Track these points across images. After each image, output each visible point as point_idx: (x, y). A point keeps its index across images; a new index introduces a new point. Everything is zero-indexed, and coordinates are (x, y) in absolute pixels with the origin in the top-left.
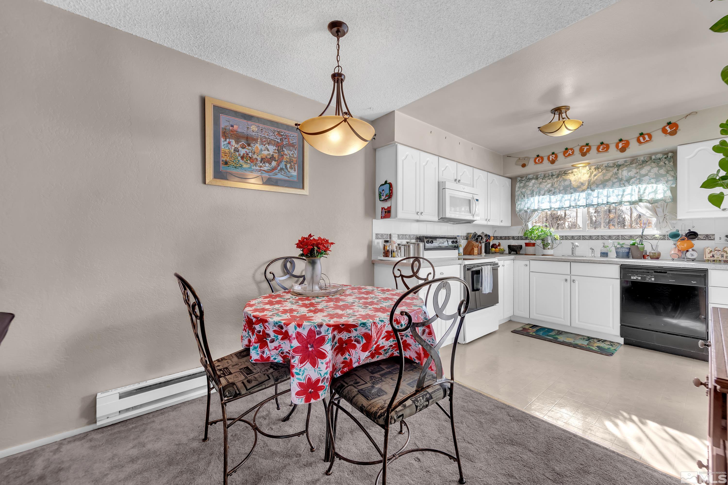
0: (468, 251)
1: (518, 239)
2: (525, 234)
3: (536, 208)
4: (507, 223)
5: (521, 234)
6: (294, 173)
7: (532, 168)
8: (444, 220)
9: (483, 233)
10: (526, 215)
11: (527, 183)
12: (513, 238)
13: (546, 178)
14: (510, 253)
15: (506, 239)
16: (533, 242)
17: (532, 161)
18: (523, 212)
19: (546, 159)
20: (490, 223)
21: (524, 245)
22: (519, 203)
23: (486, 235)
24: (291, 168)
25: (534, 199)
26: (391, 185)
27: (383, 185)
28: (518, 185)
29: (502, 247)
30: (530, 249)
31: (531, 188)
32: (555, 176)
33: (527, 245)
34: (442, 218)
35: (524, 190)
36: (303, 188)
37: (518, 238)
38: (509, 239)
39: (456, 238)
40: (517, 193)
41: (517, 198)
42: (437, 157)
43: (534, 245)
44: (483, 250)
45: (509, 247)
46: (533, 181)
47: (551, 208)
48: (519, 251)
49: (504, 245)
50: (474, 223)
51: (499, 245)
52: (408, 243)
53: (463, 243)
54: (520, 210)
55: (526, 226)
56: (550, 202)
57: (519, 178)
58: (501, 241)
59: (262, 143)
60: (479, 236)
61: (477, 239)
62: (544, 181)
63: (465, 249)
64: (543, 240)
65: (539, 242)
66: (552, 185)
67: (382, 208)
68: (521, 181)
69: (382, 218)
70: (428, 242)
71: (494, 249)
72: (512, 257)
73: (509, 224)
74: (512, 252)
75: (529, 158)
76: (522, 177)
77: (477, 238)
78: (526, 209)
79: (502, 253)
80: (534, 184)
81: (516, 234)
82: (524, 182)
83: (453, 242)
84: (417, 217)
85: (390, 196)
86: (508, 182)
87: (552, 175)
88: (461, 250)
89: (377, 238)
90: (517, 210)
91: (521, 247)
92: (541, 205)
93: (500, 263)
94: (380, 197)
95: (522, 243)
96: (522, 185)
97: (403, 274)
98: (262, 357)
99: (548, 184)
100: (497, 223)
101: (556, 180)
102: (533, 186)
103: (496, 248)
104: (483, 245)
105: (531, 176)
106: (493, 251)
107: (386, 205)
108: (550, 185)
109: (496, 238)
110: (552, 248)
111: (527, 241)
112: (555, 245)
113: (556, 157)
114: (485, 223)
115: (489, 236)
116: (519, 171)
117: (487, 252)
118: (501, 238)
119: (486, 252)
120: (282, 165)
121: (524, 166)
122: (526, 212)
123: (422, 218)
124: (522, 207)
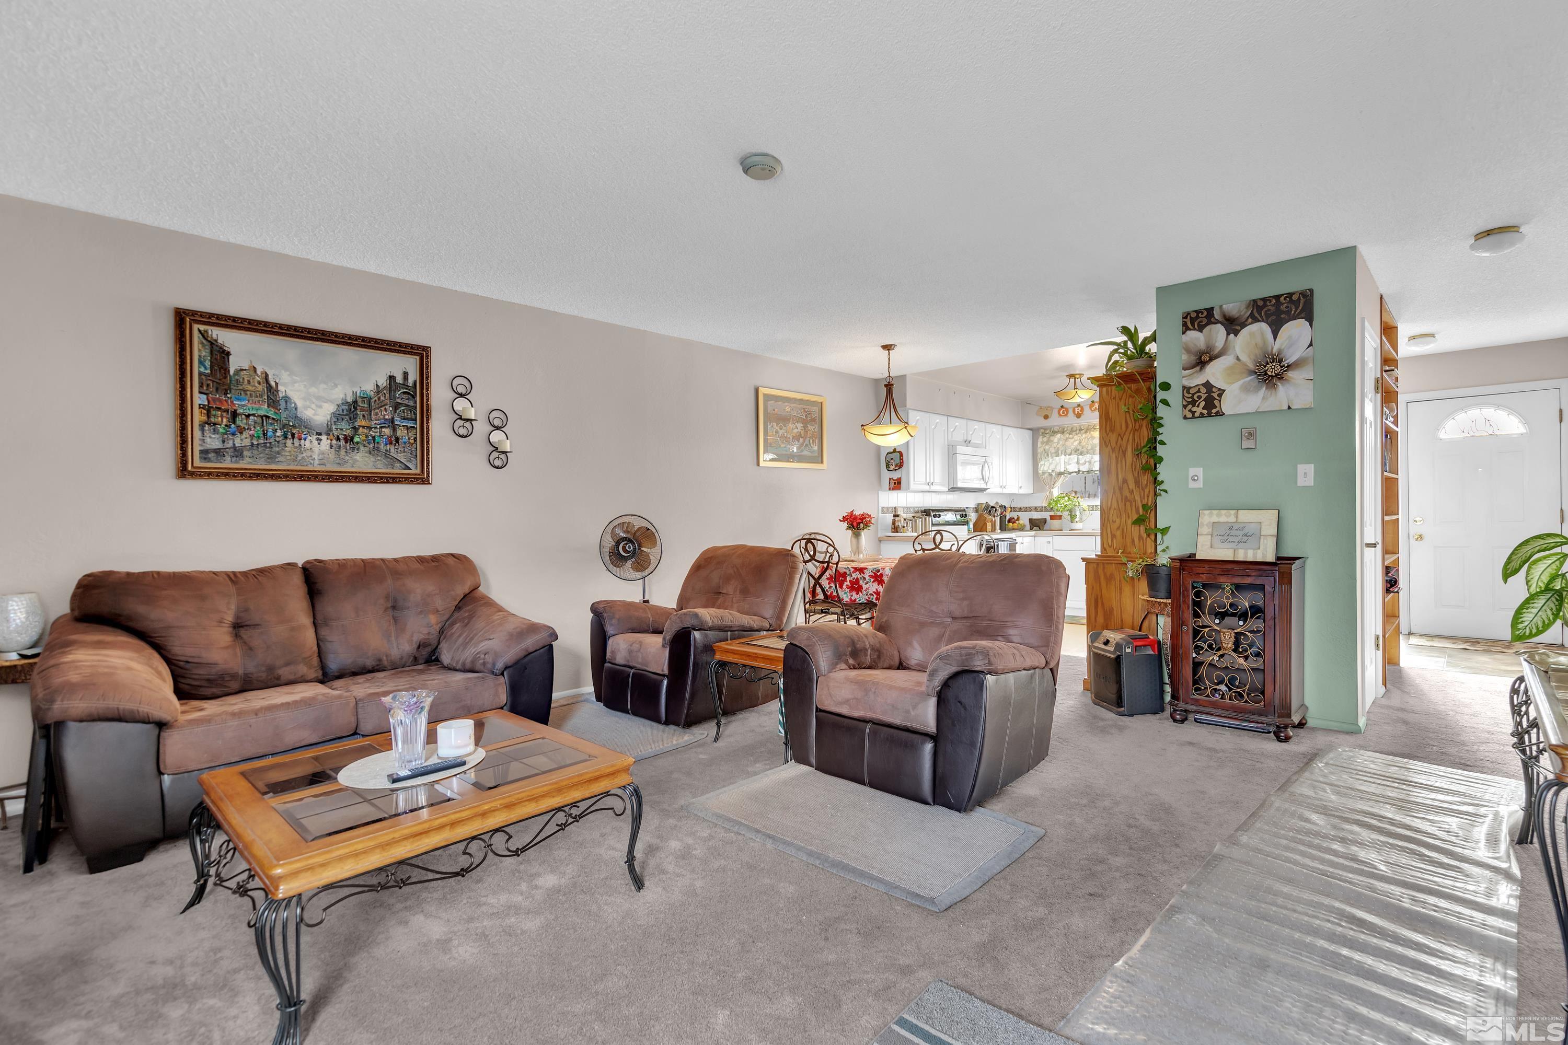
0: (979, 527)
1: (1042, 511)
2: (1050, 504)
3: (1062, 471)
4: (1027, 489)
5: (1045, 504)
6: (816, 448)
7: (1055, 421)
8: (954, 489)
9: (997, 503)
10: (1051, 479)
11: (1052, 438)
12: (1036, 509)
13: (1074, 433)
14: (1031, 529)
15: (1026, 511)
16: (1059, 514)
17: (1055, 412)
18: (1046, 475)
19: (1071, 411)
20: (1006, 491)
21: (1048, 518)
22: (1042, 463)
23: (1001, 506)
24: (813, 443)
25: (1060, 459)
26: (901, 454)
27: (891, 453)
28: (1040, 439)
29: (1021, 522)
30: (1056, 523)
31: (1055, 444)
32: (1083, 431)
33: (1052, 517)
34: (952, 488)
35: (1047, 447)
36: (822, 462)
37: (1043, 509)
38: (1030, 511)
39: (965, 510)
40: (1040, 450)
41: (1039, 456)
42: (945, 418)
43: (1060, 517)
44: (998, 527)
45: (1031, 520)
46: (1059, 436)
47: (1079, 471)
48: (1043, 526)
49: (1025, 518)
50: (987, 491)
51: (1018, 519)
52: (913, 517)
53: (973, 517)
54: (1044, 473)
55: (1051, 493)
56: (1078, 463)
57: (1042, 430)
58: (1020, 514)
59: (793, 423)
60: (993, 507)
61: (990, 511)
62: (1071, 436)
63: (975, 525)
64: (1070, 511)
65: (1066, 514)
66: (1080, 442)
67: (890, 479)
68: (1044, 434)
69: (890, 489)
70: (935, 516)
71: (1011, 524)
72: (1033, 533)
73: (1031, 491)
74: (1035, 528)
75: (1052, 408)
76: (1045, 429)
77: (990, 509)
78: (1050, 471)
79: (1022, 529)
80: (1059, 440)
81: (1038, 504)
82: (1047, 435)
83: (962, 516)
84: (927, 488)
85: (900, 465)
86: (1027, 434)
87: (1081, 430)
88: (971, 527)
89: (883, 512)
90: (1040, 472)
91: (1045, 521)
92: (1068, 467)
93: (1019, 540)
94: (888, 466)
95: (1046, 515)
96: (1045, 439)
97: (924, 547)
98: (851, 599)
99: (1075, 441)
100: (1015, 490)
101: (1084, 435)
102: (1058, 443)
103: (1014, 522)
104: (998, 519)
105: (1056, 429)
106: (1010, 527)
107: (895, 475)
108: (1077, 442)
109: (1013, 509)
110: (1081, 521)
111: (1052, 513)
112: (1084, 517)
113: (1082, 410)
114: (999, 490)
115: (1005, 507)
116: (1040, 422)
117: (1003, 528)
118: (1020, 509)
119: (1001, 529)
120: (807, 442)
121: (1046, 417)
122: (1050, 475)
123: (934, 488)
124: (1046, 469)
